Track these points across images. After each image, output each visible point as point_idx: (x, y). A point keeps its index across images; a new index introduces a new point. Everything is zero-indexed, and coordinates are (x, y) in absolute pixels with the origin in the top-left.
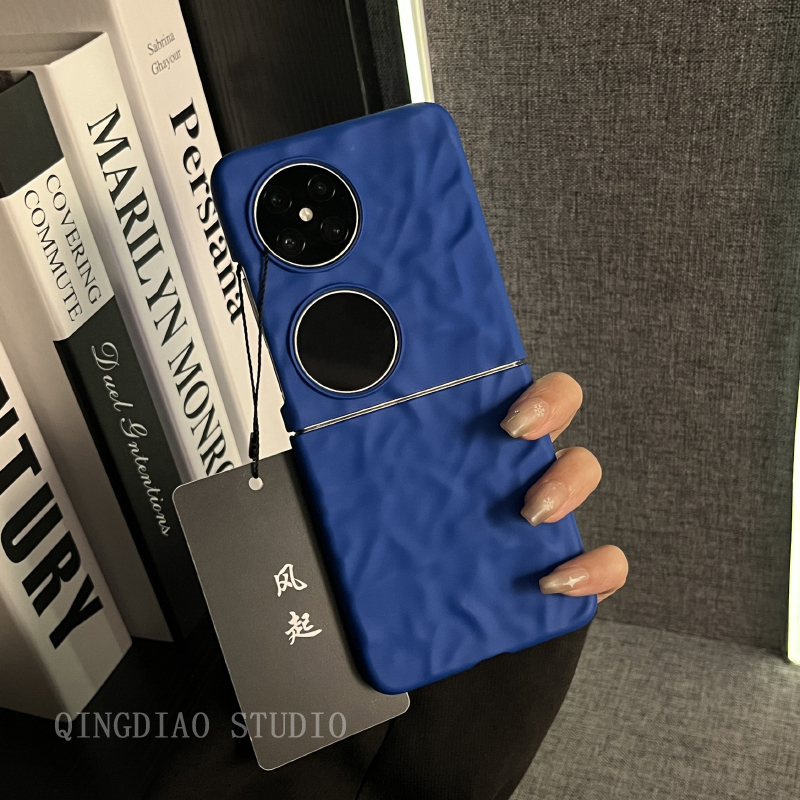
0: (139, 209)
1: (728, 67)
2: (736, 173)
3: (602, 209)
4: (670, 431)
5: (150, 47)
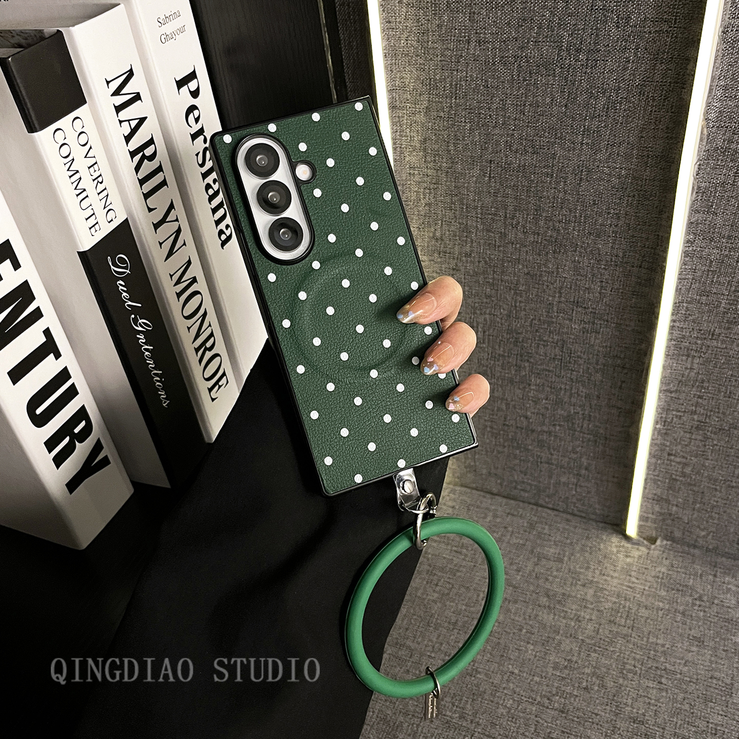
0: (148, 152)
1: (619, 66)
2: (618, 154)
3: (509, 175)
5: (159, 20)
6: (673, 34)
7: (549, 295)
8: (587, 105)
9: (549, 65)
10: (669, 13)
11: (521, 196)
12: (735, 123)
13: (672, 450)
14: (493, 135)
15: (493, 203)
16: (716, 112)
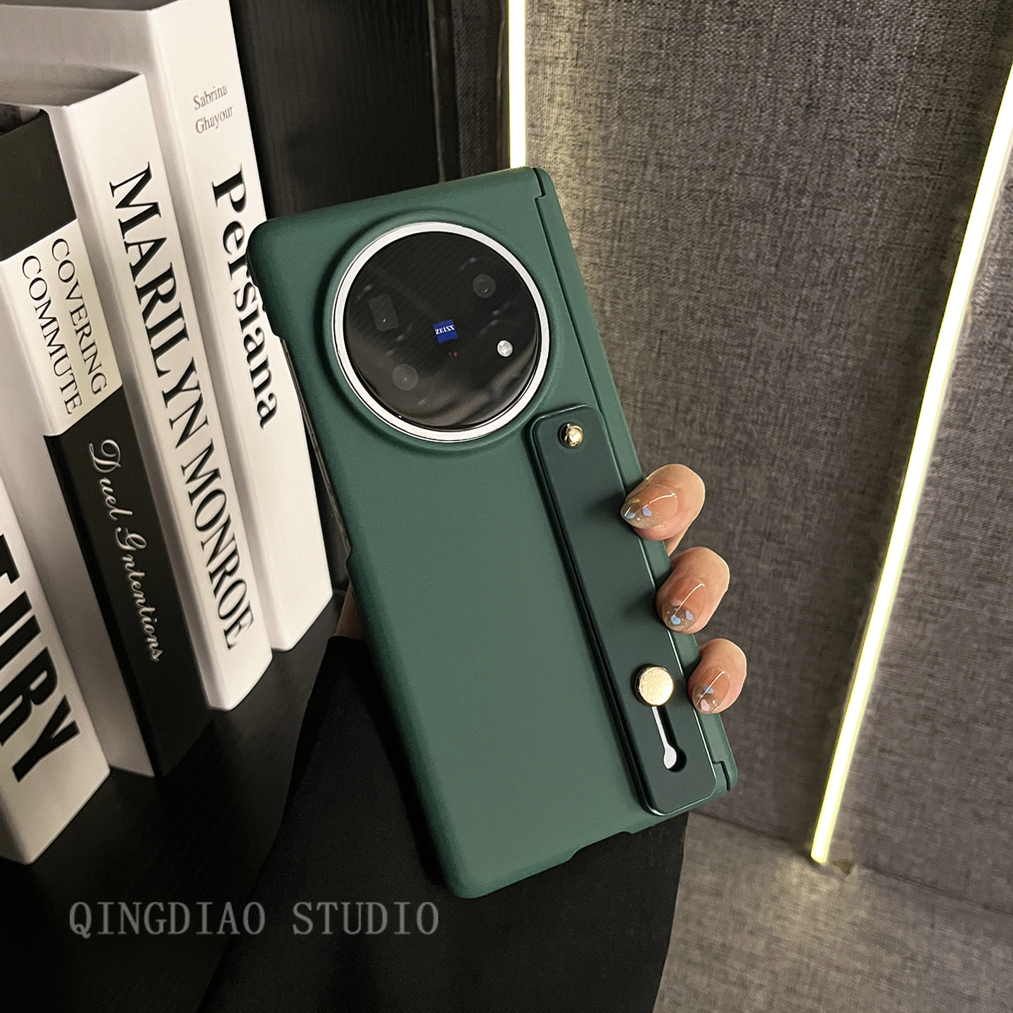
0: (164, 289)
5: (196, 99)
7: (730, 522)
8: (807, 268)
9: (757, 207)
10: (933, 154)
11: (701, 382)
13: (887, 745)
14: (669, 296)
15: (659, 389)
16: (986, 294)
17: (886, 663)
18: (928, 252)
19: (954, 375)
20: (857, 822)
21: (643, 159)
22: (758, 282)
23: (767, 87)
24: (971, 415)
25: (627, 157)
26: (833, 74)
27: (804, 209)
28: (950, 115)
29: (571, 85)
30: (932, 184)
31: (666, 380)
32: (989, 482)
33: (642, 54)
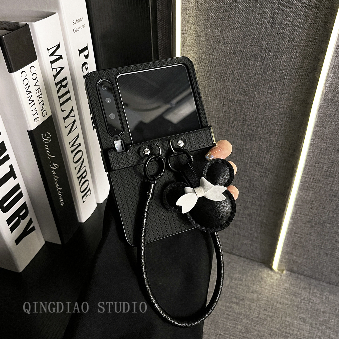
0: (64, 83)
1: (288, 59)
2: (284, 98)
3: (233, 104)
4: (244, 186)
5: (73, 21)
6: (313, 47)
7: (246, 159)
8: (272, 76)
9: (256, 56)
10: (313, 38)
11: (237, 113)
12: (338, 89)
13: (296, 231)
14: (227, 85)
15: (223, 116)
16: (330, 83)
17: (296, 205)
18: (311, 70)
19: (319, 110)
20: (287, 257)
21: (218, 41)
22: (256, 81)
23: (259, 17)
24: (324, 123)
25: (213, 40)
26: (280, 12)
27: (271, 57)
28: (318, 25)
29: (195, 17)
30: (312, 48)
31: (226, 113)
32: (330, 145)
33: (218, 6)
